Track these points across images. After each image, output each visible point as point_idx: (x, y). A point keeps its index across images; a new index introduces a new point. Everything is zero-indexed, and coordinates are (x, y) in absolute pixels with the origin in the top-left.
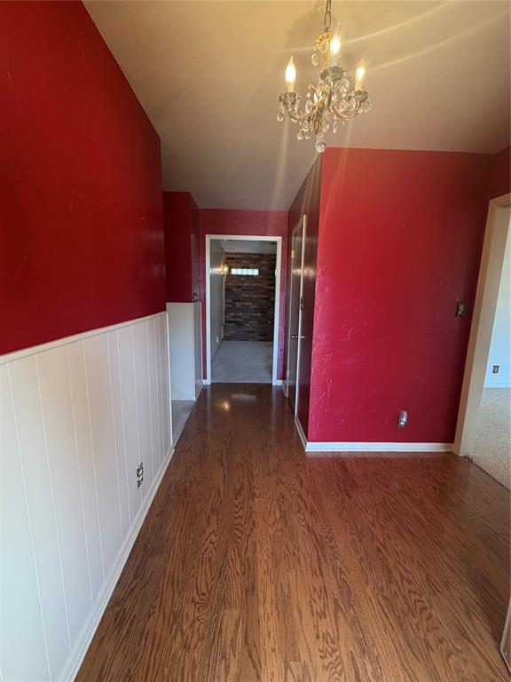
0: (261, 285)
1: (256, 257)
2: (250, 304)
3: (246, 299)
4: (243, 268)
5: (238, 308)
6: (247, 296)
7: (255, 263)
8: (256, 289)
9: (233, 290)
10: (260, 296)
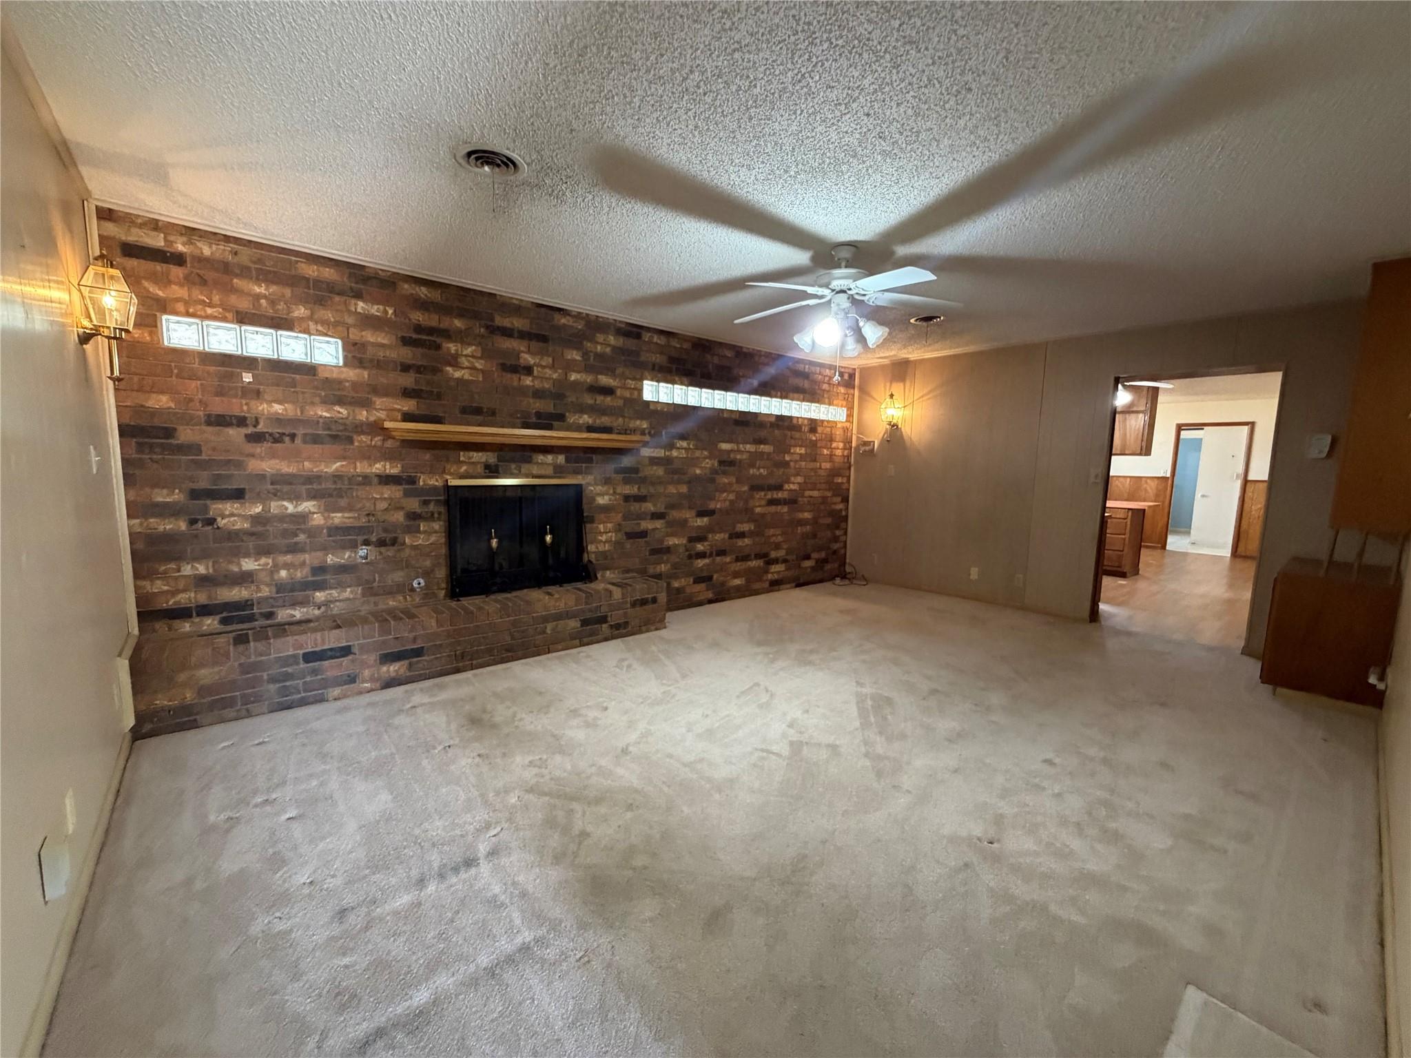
0: (363, 415)
1: (328, 273)
2: (307, 506)
3: (283, 486)
4: (243, 318)
5: (232, 536)
6: (287, 468)
7: (320, 302)
8: (339, 435)
9: (186, 435)
10: (362, 467)
